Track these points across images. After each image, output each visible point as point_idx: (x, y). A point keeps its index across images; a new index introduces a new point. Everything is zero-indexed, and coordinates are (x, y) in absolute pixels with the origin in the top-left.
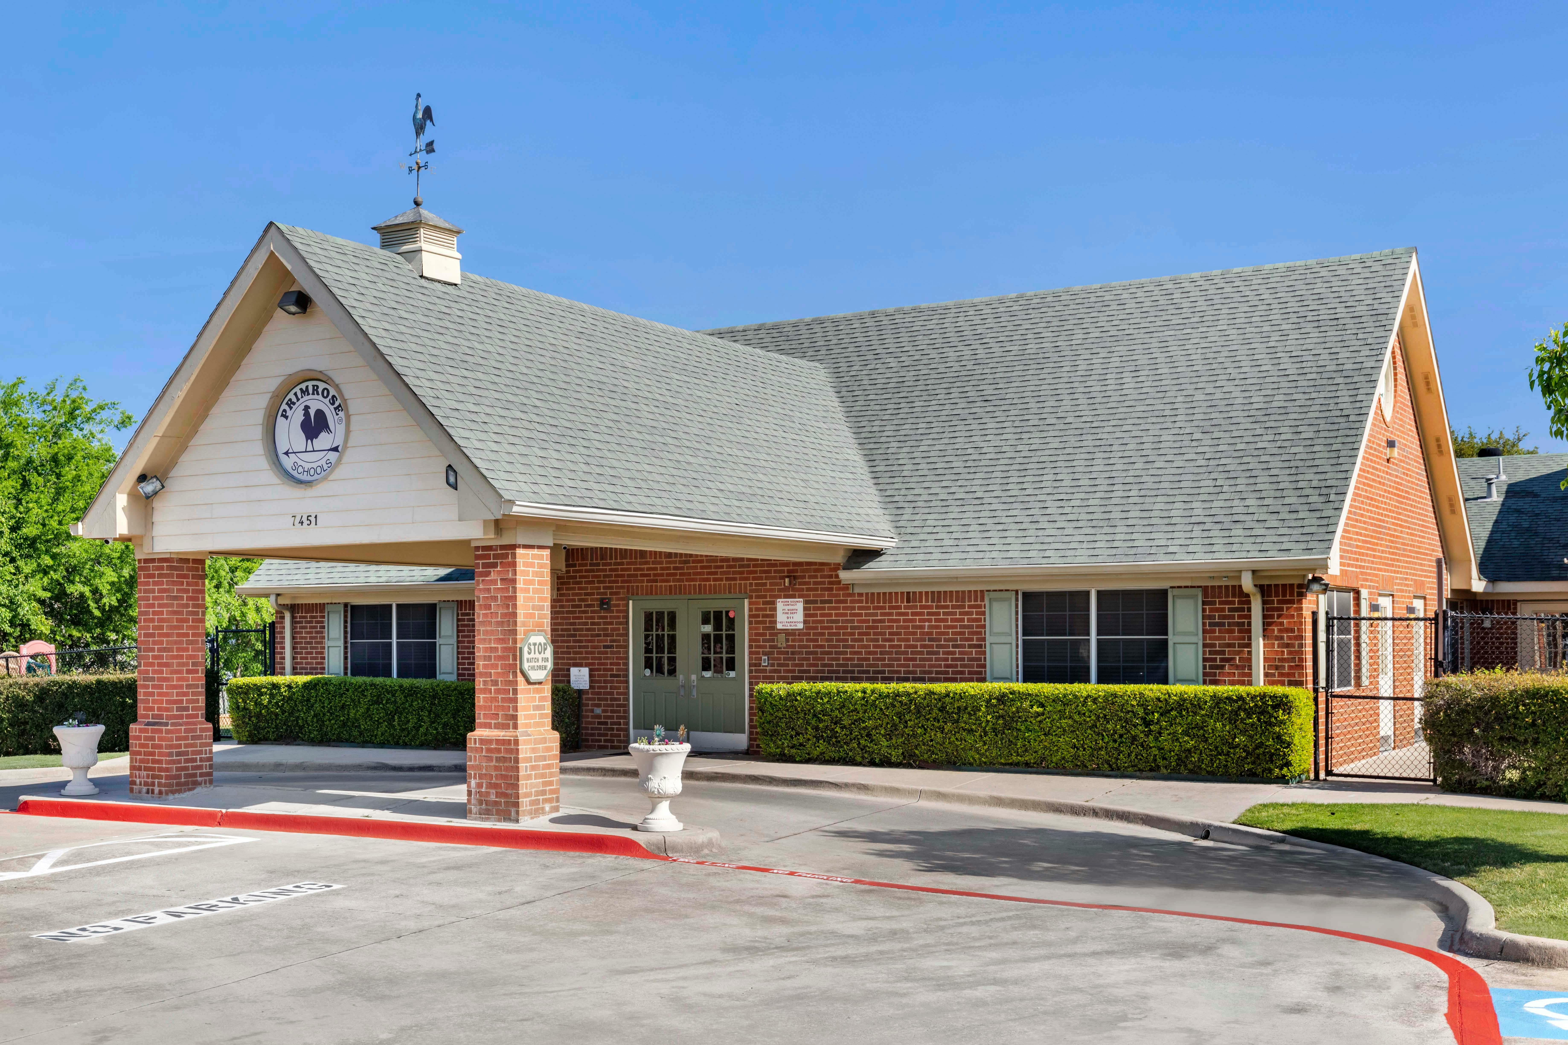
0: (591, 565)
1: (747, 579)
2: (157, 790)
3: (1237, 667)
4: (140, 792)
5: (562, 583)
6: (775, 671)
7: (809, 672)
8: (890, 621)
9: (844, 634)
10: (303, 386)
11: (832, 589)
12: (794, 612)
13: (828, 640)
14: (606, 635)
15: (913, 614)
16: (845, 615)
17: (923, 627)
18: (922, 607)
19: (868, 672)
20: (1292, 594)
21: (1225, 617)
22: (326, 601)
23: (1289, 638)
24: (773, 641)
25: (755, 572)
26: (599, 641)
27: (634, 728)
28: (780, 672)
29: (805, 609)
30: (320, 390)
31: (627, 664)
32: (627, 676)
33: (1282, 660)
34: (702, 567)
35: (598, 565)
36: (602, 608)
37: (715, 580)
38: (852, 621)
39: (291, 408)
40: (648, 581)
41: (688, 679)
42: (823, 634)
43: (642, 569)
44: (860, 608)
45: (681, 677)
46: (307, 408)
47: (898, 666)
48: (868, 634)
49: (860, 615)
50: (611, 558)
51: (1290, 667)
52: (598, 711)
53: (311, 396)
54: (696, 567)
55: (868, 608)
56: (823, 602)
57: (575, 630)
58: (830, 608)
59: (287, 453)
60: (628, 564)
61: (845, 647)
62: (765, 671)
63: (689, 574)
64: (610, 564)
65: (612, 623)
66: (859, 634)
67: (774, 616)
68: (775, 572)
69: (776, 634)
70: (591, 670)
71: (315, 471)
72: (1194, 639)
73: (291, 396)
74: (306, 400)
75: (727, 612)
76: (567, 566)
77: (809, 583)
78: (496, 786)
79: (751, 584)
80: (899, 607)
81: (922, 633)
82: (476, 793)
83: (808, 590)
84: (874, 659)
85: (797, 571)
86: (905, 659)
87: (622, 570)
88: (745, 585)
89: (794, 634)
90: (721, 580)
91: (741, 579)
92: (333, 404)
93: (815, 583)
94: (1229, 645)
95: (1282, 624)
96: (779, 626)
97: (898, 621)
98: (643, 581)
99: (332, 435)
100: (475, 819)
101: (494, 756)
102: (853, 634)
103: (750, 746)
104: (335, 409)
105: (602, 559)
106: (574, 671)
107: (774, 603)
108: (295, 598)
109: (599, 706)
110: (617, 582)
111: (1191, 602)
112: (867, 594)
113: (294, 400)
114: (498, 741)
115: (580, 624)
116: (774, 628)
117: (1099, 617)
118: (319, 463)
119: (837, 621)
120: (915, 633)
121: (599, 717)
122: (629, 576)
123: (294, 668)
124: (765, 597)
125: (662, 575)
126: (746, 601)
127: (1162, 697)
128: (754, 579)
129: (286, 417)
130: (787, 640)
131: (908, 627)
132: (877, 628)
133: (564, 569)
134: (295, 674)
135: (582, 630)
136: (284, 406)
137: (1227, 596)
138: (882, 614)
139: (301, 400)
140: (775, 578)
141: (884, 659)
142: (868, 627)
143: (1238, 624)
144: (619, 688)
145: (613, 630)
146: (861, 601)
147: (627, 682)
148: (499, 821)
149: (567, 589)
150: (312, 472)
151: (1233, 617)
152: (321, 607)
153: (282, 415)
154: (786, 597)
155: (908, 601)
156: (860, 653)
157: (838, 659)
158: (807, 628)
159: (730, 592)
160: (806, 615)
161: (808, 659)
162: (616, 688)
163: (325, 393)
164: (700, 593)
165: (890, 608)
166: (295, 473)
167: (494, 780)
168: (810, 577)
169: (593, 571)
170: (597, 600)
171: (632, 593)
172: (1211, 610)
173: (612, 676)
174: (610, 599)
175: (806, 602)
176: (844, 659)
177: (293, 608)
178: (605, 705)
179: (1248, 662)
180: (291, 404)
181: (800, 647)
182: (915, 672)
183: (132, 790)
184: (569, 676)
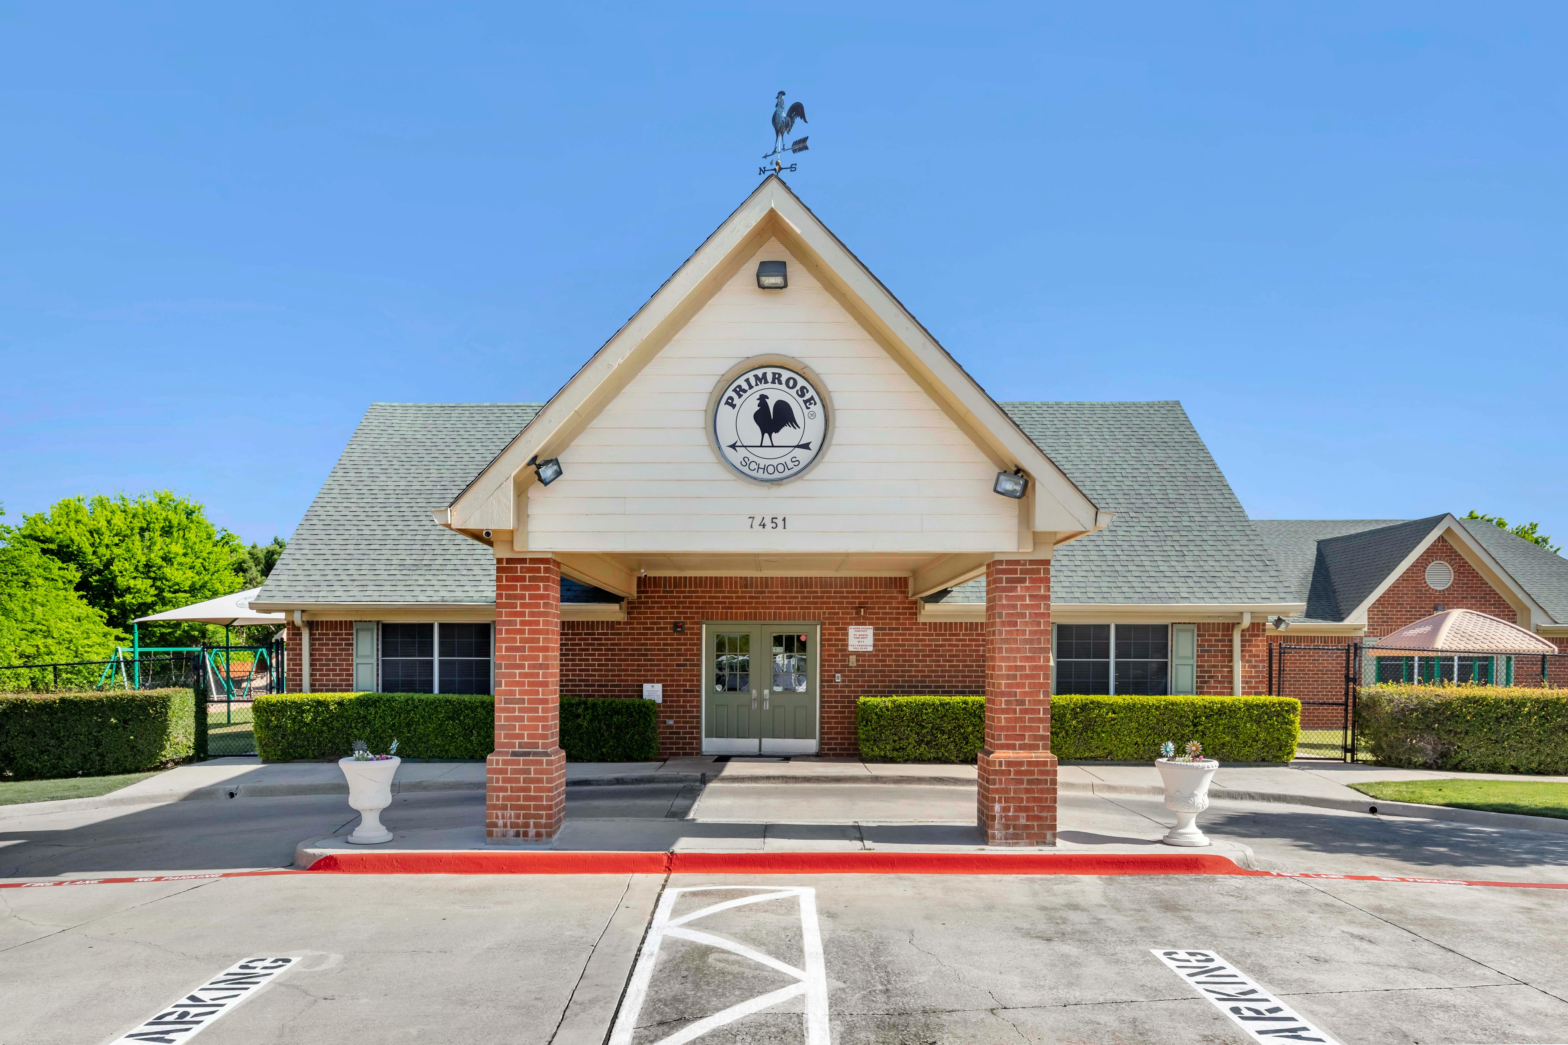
0: (664, 592)
1: (822, 608)
2: (532, 831)
3: (1219, 682)
4: (504, 835)
5: (632, 608)
6: (846, 686)
7: (877, 686)
8: (950, 645)
9: (909, 656)
10: (759, 373)
11: (899, 619)
12: (865, 637)
13: (895, 661)
14: (680, 655)
15: (970, 640)
16: (911, 640)
17: (978, 651)
18: (977, 635)
19: (930, 687)
20: (1258, 631)
21: (1212, 646)
22: (353, 619)
23: (1256, 661)
24: (845, 661)
25: (829, 603)
26: (671, 660)
27: (706, 737)
28: (850, 687)
29: (874, 635)
30: (783, 379)
31: (699, 681)
32: (699, 691)
33: (1250, 677)
34: (777, 597)
35: (672, 592)
36: (675, 631)
37: (789, 608)
38: (917, 645)
39: (740, 396)
40: (723, 608)
41: (761, 693)
42: (891, 656)
43: (718, 598)
44: (924, 635)
45: (754, 692)
46: (763, 399)
47: (956, 681)
48: (931, 656)
49: (924, 640)
50: (685, 587)
51: (1256, 682)
52: (671, 722)
53: (769, 385)
54: (771, 597)
55: (932, 635)
56: (890, 629)
57: (646, 650)
58: (897, 635)
59: (733, 446)
60: (702, 592)
61: (910, 666)
62: (837, 686)
63: (765, 603)
64: (684, 592)
65: (685, 644)
66: (923, 656)
67: (846, 640)
68: (847, 603)
69: (848, 656)
70: (663, 686)
71: (776, 469)
72: (1190, 662)
73: (741, 382)
74: (762, 389)
75: (799, 637)
76: (638, 592)
77: (878, 613)
78: (1026, 809)
79: (824, 613)
80: (959, 635)
81: (977, 656)
82: (1001, 817)
83: (877, 619)
84: (935, 676)
85: (867, 603)
86: (962, 676)
87: (697, 597)
88: (819, 614)
89: (865, 656)
90: (796, 608)
91: (815, 608)
92: (802, 395)
93: (884, 613)
94: (1214, 666)
95: (1251, 651)
96: (851, 649)
97: (957, 646)
98: (718, 608)
99: (801, 431)
100: (1000, 845)
101: (1026, 778)
102: (918, 656)
103: (821, 749)
104: (805, 402)
105: (675, 587)
106: (647, 687)
107: (846, 629)
108: (315, 615)
109: (671, 718)
110: (691, 608)
111: (1189, 634)
112: (930, 623)
113: (745, 386)
114: (1030, 763)
115: (651, 645)
116: (845, 650)
117: (1117, 645)
118: (782, 461)
119: (904, 645)
120: (971, 656)
121: (671, 727)
122: (703, 603)
123: (312, 685)
124: (838, 624)
125: (738, 603)
126: (819, 627)
127: (1208, 705)
128: (827, 608)
129: (734, 406)
130: (858, 661)
131: (965, 651)
132: (939, 651)
133: (636, 595)
134: (313, 691)
135: (654, 650)
136: (730, 393)
137: (1214, 631)
138: (943, 640)
139: (755, 389)
140: (847, 608)
141: (944, 677)
142: (930, 651)
143: (1221, 651)
144: (692, 701)
145: (686, 650)
146: (926, 629)
147: (700, 696)
148: (1031, 845)
149: (638, 613)
150: (771, 470)
151: (1218, 646)
152: (349, 625)
153: (727, 403)
154: (857, 624)
155: (966, 630)
156: (924, 671)
157: (903, 676)
158: (876, 650)
159: (804, 619)
160: (875, 640)
161: (877, 676)
162: (688, 701)
163: (791, 384)
164: (775, 619)
165: (950, 635)
166: (745, 469)
167: (1025, 804)
168: (879, 608)
169: (666, 597)
170: (670, 623)
171: (707, 617)
172: (1202, 641)
173: (685, 691)
174: (684, 623)
175: (876, 629)
176: (909, 676)
177: (312, 625)
178: (677, 717)
179: (1229, 679)
180: (739, 391)
181: (869, 666)
182: (971, 687)
183: (490, 834)
184: (642, 691)
